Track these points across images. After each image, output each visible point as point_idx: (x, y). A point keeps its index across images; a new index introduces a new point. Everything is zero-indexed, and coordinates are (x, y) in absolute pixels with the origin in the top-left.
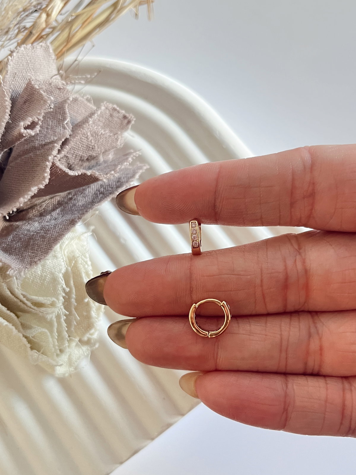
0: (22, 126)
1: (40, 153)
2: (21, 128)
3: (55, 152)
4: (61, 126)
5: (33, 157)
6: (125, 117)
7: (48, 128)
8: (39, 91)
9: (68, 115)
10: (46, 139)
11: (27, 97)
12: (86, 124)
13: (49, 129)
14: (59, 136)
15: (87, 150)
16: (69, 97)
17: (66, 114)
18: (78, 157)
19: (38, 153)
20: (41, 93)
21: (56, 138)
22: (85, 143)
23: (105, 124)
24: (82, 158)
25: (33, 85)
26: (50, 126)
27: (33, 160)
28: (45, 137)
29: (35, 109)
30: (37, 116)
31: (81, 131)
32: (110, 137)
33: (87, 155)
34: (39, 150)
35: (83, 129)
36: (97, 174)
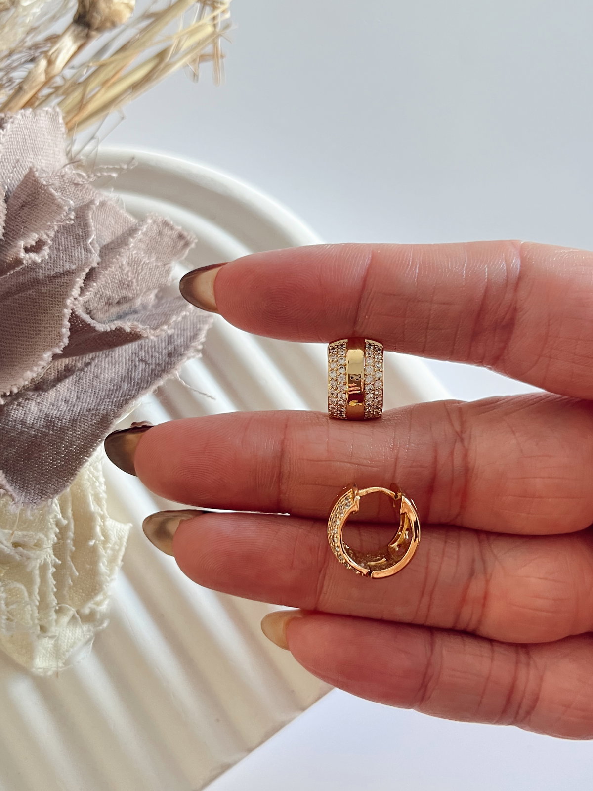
0: (22, 246)
1: (47, 290)
2: (19, 251)
3: (76, 292)
4: (81, 247)
5: (34, 297)
6: (181, 236)
7: (59, 249)
8: (48, 189)
9: (93, 228)
10: (57, 268)
11: (27, 198)
12: (125, 247)
13: (61, 252)
14: (78, 263)
15: (120, 287)
16: (94, 200)
17: (90, 227)
18: (103, 298)
19: (43, 291)
20: (51, 192)
21: (74, 267)
22: (117, 277)
23: (149, 246)
24: (110, 301)
25: (37, 179)
26: (62, 246)
27: (36, 302)
28: (54, 264)
29: (41, 218)
30: (46, 231)
31: (117, 259)
32: (157, 268)
33: (119, 296)
34: (46, 285)
35: (119, 255)
36: (140, 328)
